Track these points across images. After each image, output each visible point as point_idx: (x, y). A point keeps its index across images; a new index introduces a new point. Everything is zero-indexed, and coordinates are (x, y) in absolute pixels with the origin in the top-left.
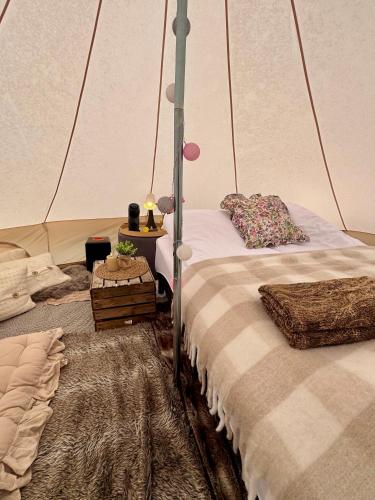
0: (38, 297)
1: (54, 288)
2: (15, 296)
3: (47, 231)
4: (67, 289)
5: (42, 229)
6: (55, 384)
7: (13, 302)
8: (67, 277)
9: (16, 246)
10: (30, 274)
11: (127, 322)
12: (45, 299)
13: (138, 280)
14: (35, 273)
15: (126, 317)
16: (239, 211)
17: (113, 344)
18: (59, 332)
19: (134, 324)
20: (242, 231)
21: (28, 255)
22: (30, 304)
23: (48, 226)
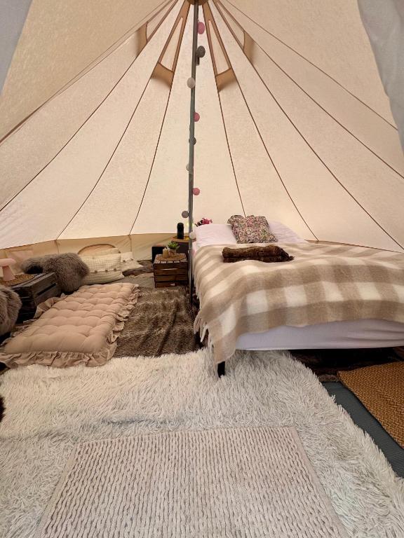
0: (126, 274)
1: (134, 270)
2: (115, 270)
3: (131, 239)
4: (141, 271)
5: (128, 239)
6: (135, 301)
7: (114, 273)
8: (141, 266)
9: (114, 247)
10: (122, 261)
11: (172, 285)
12: (130, 275)
13: (178, 262)
14: (124, 261)
15: (172, 282)
16: (236, 224)
17: (163, 292)
18: (137, 285)
19: (176, 286)
20: (236, 235)
21: (120, 252)
22: (122, 276)
23: (131, 237)
